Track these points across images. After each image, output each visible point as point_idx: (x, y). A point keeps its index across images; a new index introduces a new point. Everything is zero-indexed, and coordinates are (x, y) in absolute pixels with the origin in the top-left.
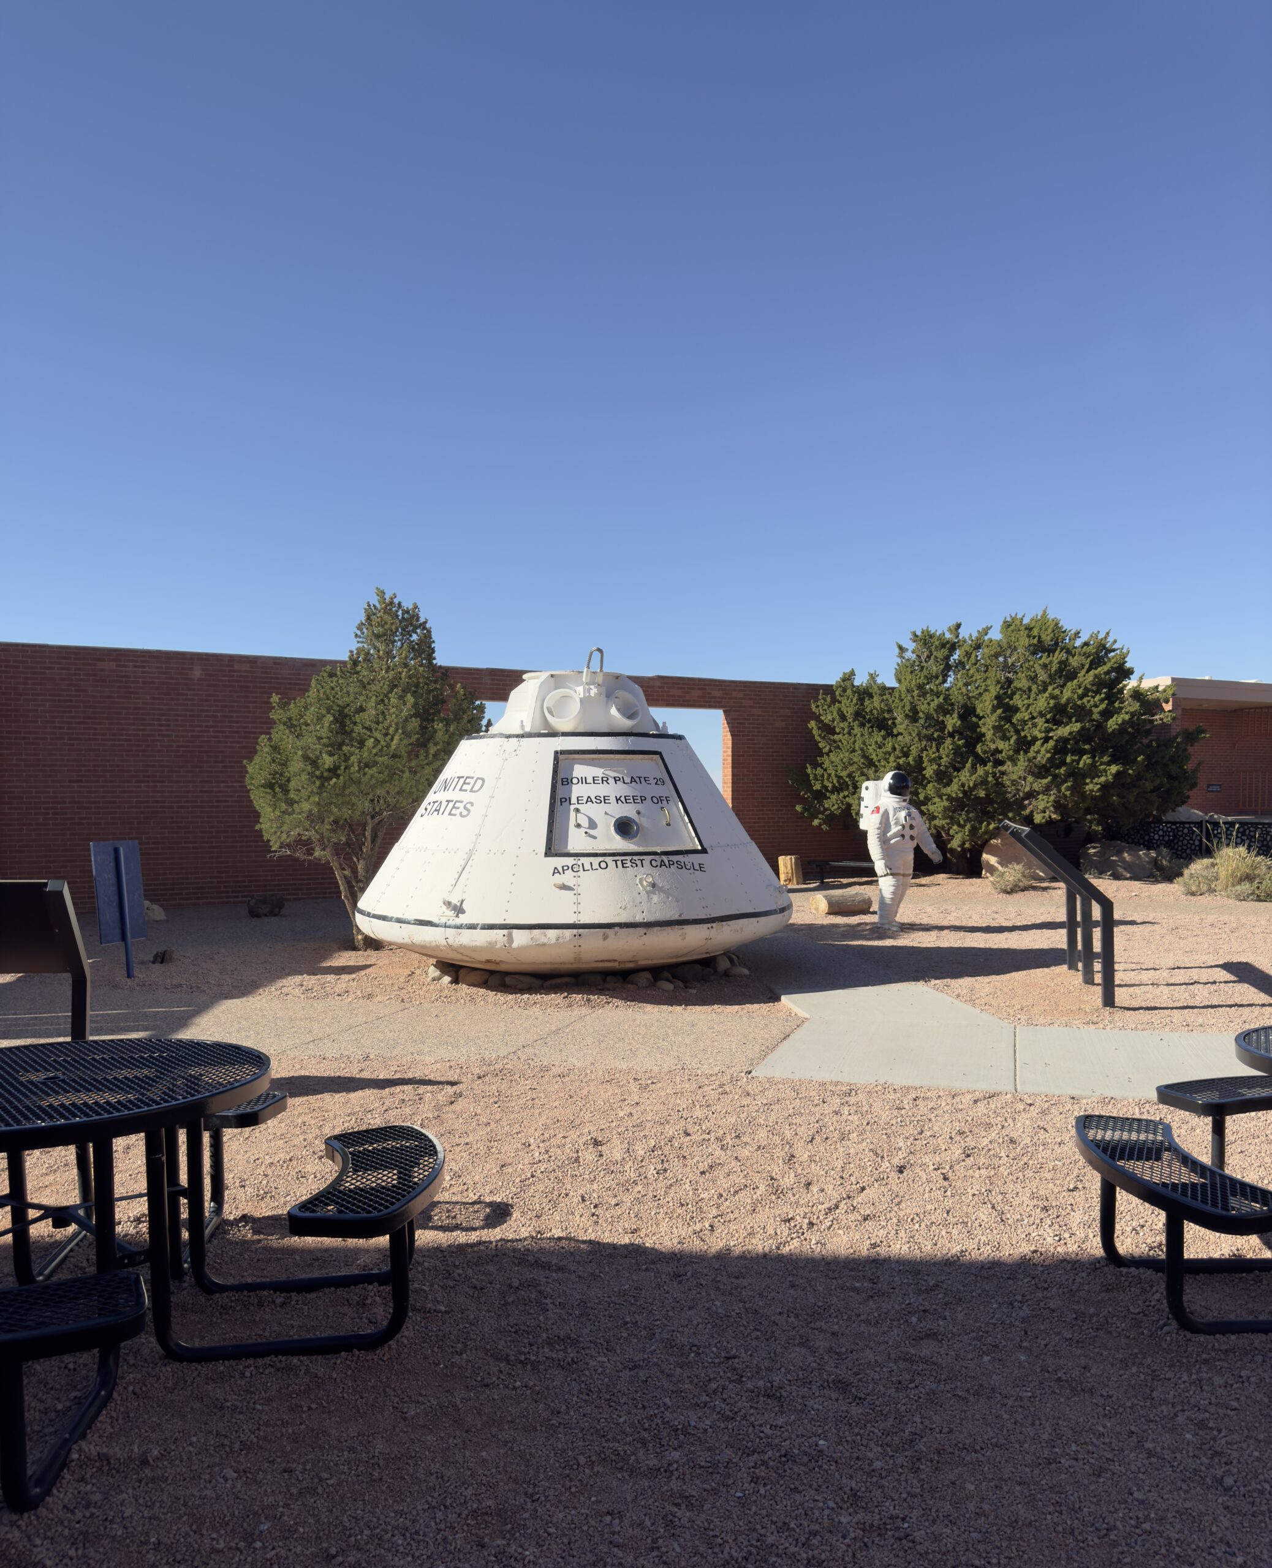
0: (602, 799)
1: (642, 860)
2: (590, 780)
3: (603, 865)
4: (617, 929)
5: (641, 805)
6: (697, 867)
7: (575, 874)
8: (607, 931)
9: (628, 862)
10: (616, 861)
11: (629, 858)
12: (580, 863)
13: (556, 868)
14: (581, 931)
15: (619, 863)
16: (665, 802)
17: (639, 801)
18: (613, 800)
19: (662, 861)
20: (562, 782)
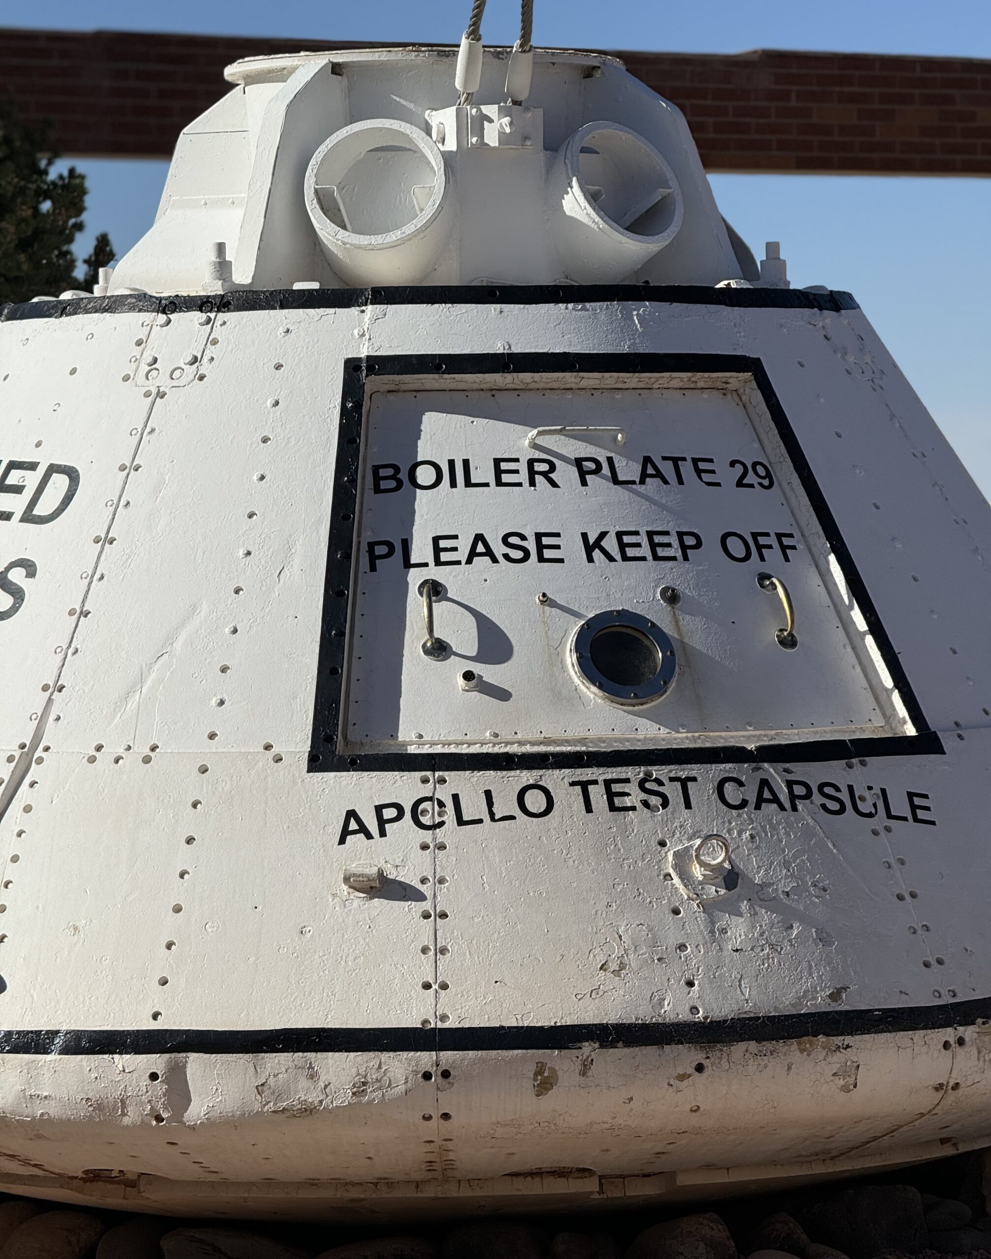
0: (531, 545)
1: (684, 782)
2: (483, 472)
3: (535, 801)
4: (587, 1048)
5: (680, 563)
6: (901, 807)
7: (426, 836)
8: (552, 1057)
9: (632, 788)
10: (584, 786)
11: (634, 773)
12: (444, 794)
13: (351, 814)
14: (448, 1057)
15: (597, 794)
16: (774, 555)
17: (675, 551)
18: (572, 548)
19: (764, 783)
20: (377, 479)
